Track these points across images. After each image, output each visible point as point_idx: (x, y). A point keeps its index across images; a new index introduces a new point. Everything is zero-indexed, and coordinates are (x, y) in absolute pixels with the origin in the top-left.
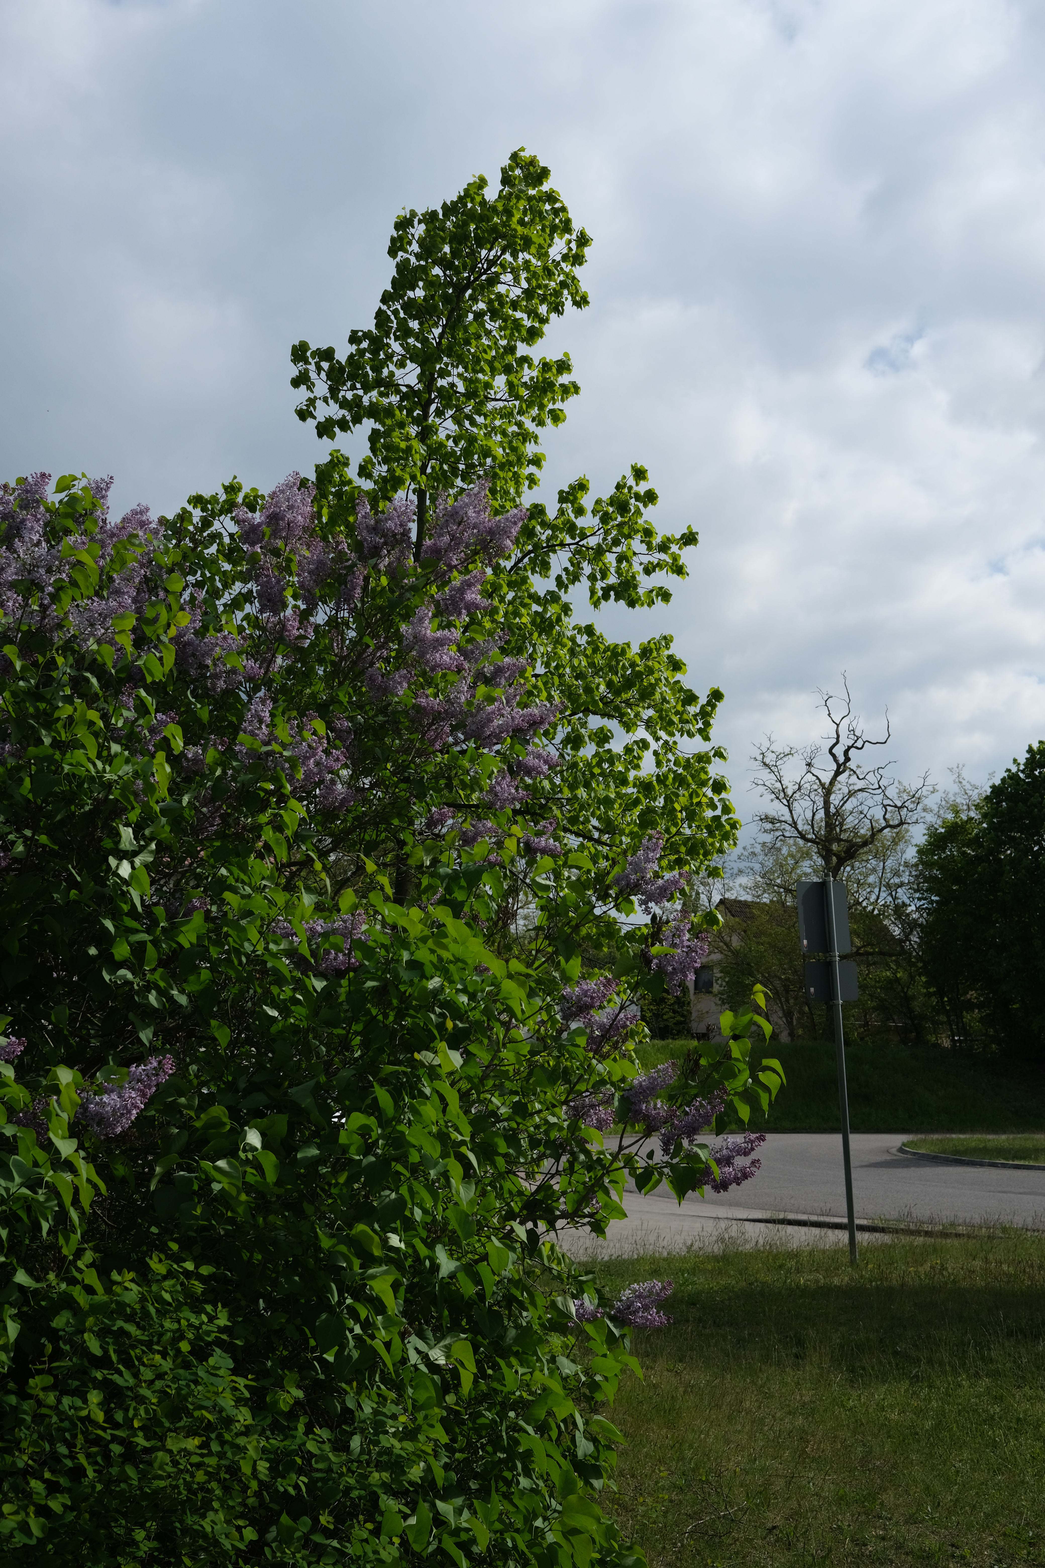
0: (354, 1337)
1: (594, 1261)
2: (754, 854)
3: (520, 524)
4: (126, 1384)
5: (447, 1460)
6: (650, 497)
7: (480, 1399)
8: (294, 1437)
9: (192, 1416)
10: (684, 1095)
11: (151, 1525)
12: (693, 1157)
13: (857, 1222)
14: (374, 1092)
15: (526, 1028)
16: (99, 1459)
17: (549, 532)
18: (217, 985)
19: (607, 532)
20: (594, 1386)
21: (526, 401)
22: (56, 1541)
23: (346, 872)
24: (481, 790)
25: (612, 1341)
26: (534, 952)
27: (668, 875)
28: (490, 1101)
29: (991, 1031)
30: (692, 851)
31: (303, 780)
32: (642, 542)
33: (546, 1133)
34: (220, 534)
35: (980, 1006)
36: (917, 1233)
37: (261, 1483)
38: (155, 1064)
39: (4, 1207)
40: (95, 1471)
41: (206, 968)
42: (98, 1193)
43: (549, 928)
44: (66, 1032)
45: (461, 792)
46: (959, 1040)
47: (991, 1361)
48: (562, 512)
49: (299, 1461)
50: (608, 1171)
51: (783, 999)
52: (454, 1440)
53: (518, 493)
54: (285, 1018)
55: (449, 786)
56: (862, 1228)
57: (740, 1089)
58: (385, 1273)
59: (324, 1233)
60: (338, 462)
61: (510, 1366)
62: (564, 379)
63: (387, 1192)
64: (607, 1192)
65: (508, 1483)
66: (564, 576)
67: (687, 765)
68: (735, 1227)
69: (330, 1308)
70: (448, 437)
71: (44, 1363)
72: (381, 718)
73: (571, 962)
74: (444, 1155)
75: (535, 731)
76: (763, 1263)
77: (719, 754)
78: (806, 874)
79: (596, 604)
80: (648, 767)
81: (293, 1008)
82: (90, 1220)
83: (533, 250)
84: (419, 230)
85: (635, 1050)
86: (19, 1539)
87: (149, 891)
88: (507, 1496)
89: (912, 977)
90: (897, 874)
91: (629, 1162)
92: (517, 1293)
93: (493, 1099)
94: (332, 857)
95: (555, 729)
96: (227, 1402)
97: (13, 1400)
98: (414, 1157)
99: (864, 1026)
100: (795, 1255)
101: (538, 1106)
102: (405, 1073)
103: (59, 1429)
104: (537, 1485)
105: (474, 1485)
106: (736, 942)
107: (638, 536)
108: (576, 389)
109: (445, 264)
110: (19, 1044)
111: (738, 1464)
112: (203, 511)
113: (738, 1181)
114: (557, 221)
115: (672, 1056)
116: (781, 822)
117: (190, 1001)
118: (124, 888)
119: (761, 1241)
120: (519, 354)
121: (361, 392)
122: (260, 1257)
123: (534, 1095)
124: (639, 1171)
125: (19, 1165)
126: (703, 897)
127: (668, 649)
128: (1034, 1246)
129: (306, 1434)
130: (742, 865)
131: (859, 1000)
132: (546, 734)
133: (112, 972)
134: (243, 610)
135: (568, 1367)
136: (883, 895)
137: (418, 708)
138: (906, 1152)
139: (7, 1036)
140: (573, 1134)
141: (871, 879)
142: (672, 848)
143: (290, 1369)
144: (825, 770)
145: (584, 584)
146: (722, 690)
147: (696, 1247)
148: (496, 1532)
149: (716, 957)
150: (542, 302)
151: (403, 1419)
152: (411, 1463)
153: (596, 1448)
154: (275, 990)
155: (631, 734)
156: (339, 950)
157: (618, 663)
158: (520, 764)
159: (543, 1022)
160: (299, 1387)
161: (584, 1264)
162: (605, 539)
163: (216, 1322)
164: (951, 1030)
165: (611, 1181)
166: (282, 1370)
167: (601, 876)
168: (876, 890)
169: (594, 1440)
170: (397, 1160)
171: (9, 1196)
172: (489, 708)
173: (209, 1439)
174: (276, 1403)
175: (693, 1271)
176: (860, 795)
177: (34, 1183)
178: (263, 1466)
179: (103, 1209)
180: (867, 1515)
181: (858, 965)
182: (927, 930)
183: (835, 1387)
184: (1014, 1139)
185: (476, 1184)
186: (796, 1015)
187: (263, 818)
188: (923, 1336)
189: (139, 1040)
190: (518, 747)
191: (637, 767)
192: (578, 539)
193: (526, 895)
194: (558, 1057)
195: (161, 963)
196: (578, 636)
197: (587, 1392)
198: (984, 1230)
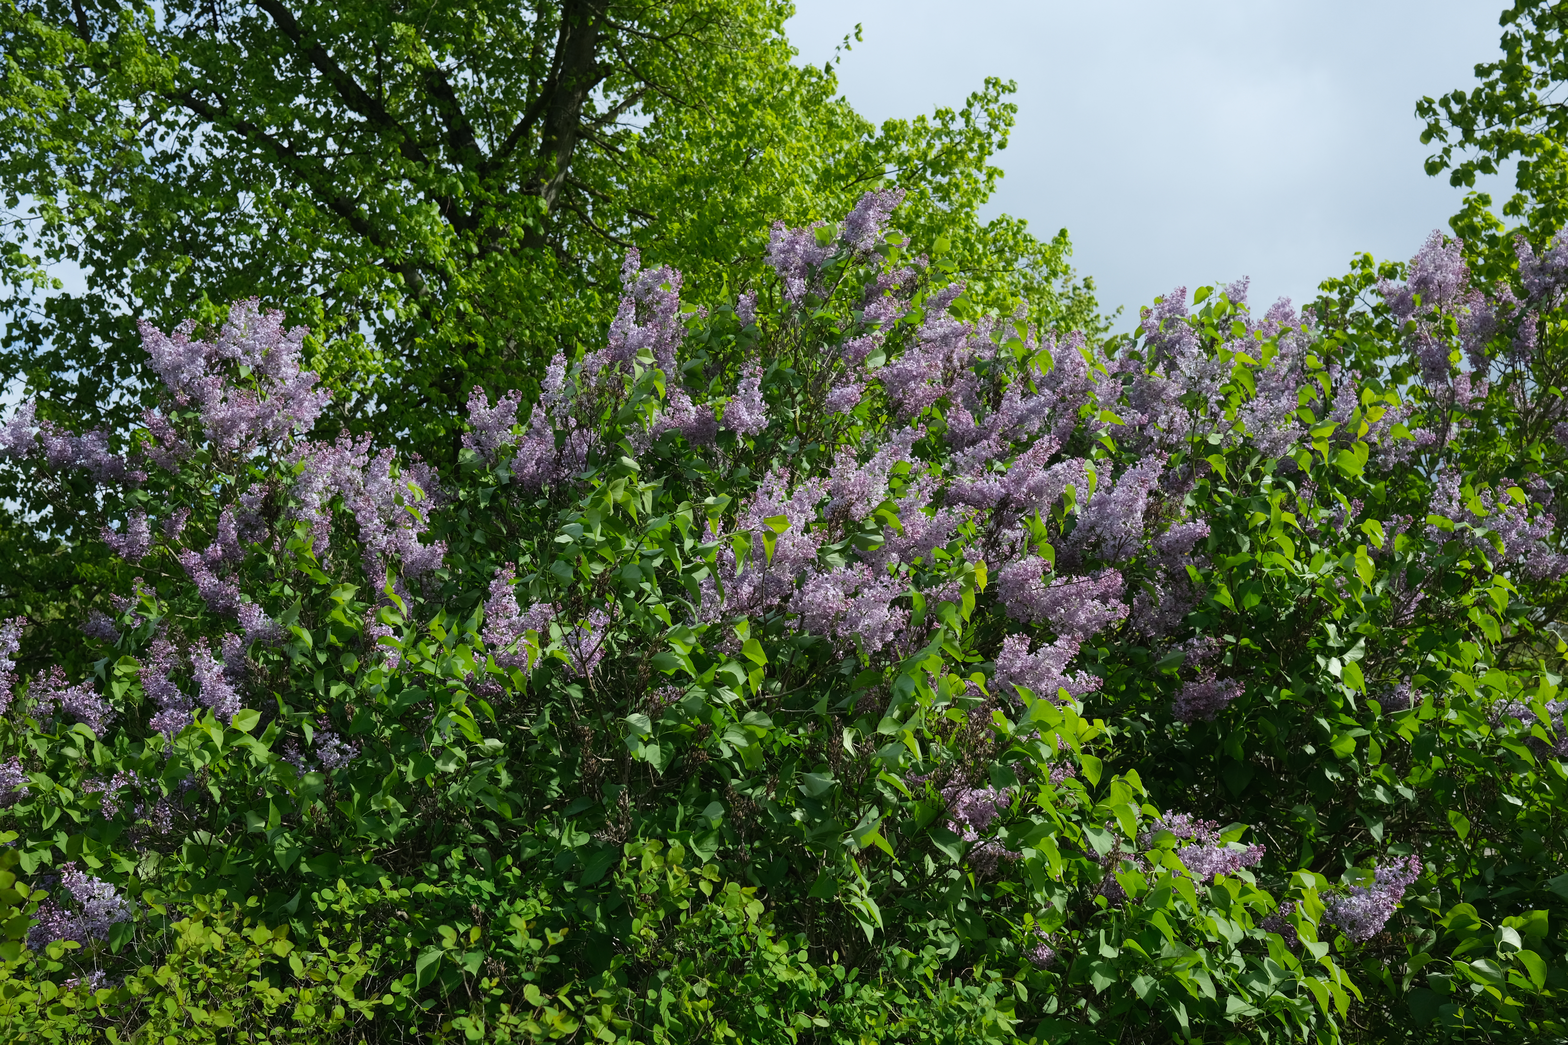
31: (1505, 554)
34: (1365, 311)
38: (1401, 865)
42: (1354, 1001)
54: (1529, 807)
60: (1477, 204)
81: (1536, 796)
110: (1259, 851)
112: (1340, 292)
117: (1416, 795)
118: (1336, 686)
121: (1499, 127)
125: (1272, 968)
134: (1406, 383)
139: (1245, 844)
171: (1265, 999)
187: (1468, 599)
189: (1369, 837)
195: (1386, 758)
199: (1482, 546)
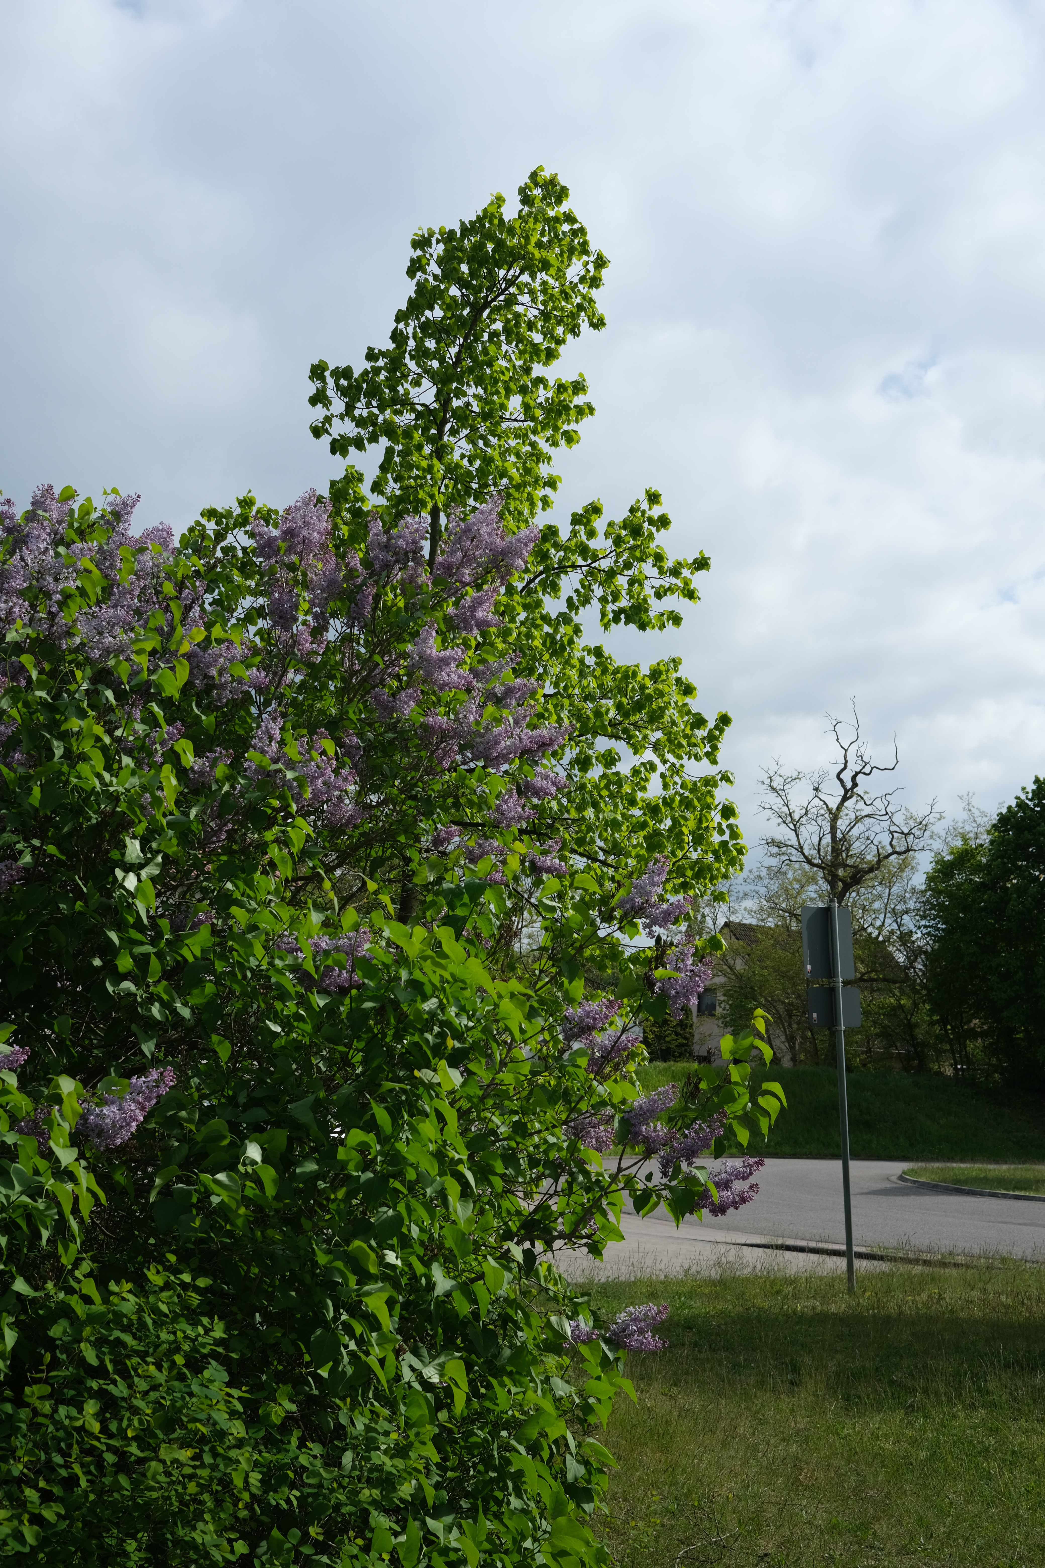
0: (348, 1353)
1: (591, 1283)
2: (760, 877)
3: (531, 545)
4: (121, 1395)
5: (439, 1479)
6: (663, 522)
7: (472, 1418)
8: (288, 1451)
9: (186, 1428)
10: (683, 1117)
11: (143, 1536)
12: (691, 1180)
13: (856, 1249)
14: (371, 1109)
15: (528, 1048)
16: (92, 1468)
17: (562, 553)
18: (221, 998)
19: (618, 555)
20: (588, 1409)
21: (541, 422)
22: (47, 1550)
23: (351, 887)
24: (489, 808)
25: (605, 1363)
26: (537, 972)
27: (673, 898)
28: (490, 1120)
29: (994, 1061)
30: (698, 875)
31: (310, 799)
32: (654, 566)
33: (546, 1153)
34: (235, 548)
35: (983, 1034)
36: (916, 1261)
37: (252, 1495)
38: (156, 1077)
39: (4, 1215)
40: (88, 1481)
41: (211, 981)
42: (97, 1203)
43: (553, 949)
44: (68, 1043)
45: (468, 810)
46: (962, 1068)
47: (988, 1392)
48: (575, 533)
49: (291, 1475)
50: (605, 1192)
51: (786, 1024)
52: (445, 1459)
53: (532, 513)
54: (287, 1034)
55: (456, 805)
56: (860, 1256)
57: (740, 1113)
58: (381, 1290)
59: (319, 1249)
60: (353, 477)
61: (503, 1385)
62: (579, 400)
63: (385, 1209)
64: (604, 1214)
65: (499, 1503)
66: (575, 598)
67: (694, 789)
68: (733, 1252)
69: (325, 1324)
70: (463, 456)
71: (42, 1371)
72: (390, 735)
73: (574, 983)
74: (441, 1174)
75: (544, 753)
76: (761, 1289)
77: (726, 778)
78: (812, 899)
79: (606, 627)
80: (654, 790)
81: (295, 1024)
82: (88, 1230)
83: (552, 271)
84: (438, 249)
85: (636, 1072)
86: (13, 1546)
87: (155, 903)
88: (498, 1516)
89: (915, 1004)
90: (903, 900)
91: (629, 1183)
92: (510, 1312)
93: (494, 1118)
94: (338, 872)
95: (563, 750)
96: (221, 1417)
97: (8, 1408)
98: (411, 1175)
99: (866, 1052)
100: (792, 1281)
101: (537, 1125)
102: (404, 1091)
103: (54, 1438)
104: (528, 1506)
105: (465, 1504)
106: (739, 965)
107: (651, 560)
108: (591, 410)
109: (463, 284)
110: (23, 1053)
111: (731, 1490)
112: (217, 524)
113: (736, 1205)
114: (576, 241)
115: (674, 1077)
116: (787, 846)
117: (193, 1012)
118: (130, 900)
119: (759, 1267)
120: (534, 374)
121: (376, 411)
122: (256, 1270)
123: (534, 1114)
124: (638, 1193)
125: (20, 1174)
126: (709, 921)
127: (676, 671)
128: (1033, 1278)
129: (299, 1448)
130: (748, 888)
131: (862, 1026)
132: (554, 754)
133: (116, 984)
134: (256, 625)
135: (562, 1388)
136: (888, 921)
137: (425, 727)
138: (906, 1180)
139: (11, 1045)
140: (572, 1155)
141: (877, 905)
142: (680, 871)
143: (284, 1383)
144: (833, 795)
145: (595, 606)
146: (730, 715)
147: (693, 1270)
148: (485, 1552)
149: (720, 980)
150: (559, 324)
151: (394, 1436)
152: (401, 1479)
153: (590, 1473)
154: (278, 1005)
155: (638, 756)
156: (342, 967)
157: (627, 686)
158: (527, 784)
159: (545, 1042)
160: (291, 1400)
161: (581, 1286)
162: (616, 562)
163: (211, 1334)
164: (954, 1059)
165: (609, 1204)
166: (277, 1384)
167: (605, 900)
168: (882, 916)
169: (586, 1463)
170: (394, 1176)
171: (9, 1204)
172: (496, 731)
173: (202, 1451)
174: (268, 1415)
175: (690, 1295)
176: (867, 821)
177: (35, 1192)
178: (255, 1478)
179: (102, 1219)
180: (860, 1544)
181: (863, 991)
182: (932, 958)
183: (830, 1415)
184: (1015, 1169)
185: (474, 1203)
186: (799, 1040)
187: (269, 836)
188: (919, 1366)
189: (142, 1052)
190: (526, 768)
191: (644, 788)
192: (589, 561)
193: (530, 913)
194: (559, 1078)
195: (167, 975)
196: (587, 658)
197: (581, 1415)
198: (983, 1260)
199: (291, 788)
